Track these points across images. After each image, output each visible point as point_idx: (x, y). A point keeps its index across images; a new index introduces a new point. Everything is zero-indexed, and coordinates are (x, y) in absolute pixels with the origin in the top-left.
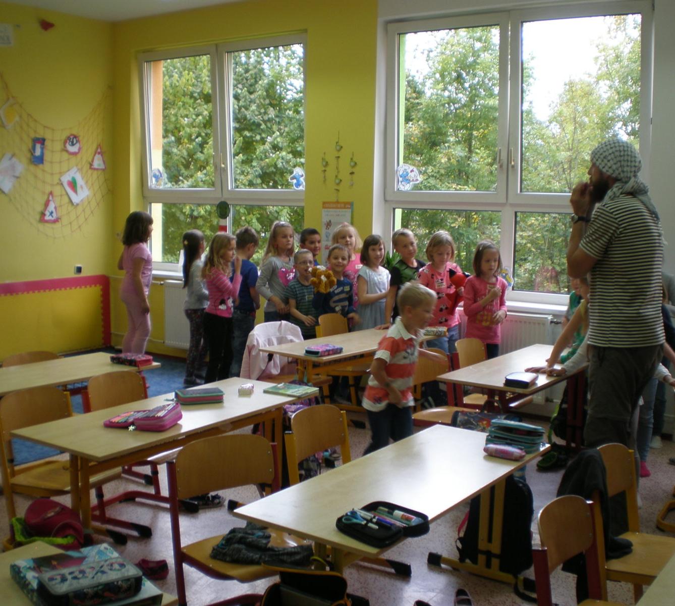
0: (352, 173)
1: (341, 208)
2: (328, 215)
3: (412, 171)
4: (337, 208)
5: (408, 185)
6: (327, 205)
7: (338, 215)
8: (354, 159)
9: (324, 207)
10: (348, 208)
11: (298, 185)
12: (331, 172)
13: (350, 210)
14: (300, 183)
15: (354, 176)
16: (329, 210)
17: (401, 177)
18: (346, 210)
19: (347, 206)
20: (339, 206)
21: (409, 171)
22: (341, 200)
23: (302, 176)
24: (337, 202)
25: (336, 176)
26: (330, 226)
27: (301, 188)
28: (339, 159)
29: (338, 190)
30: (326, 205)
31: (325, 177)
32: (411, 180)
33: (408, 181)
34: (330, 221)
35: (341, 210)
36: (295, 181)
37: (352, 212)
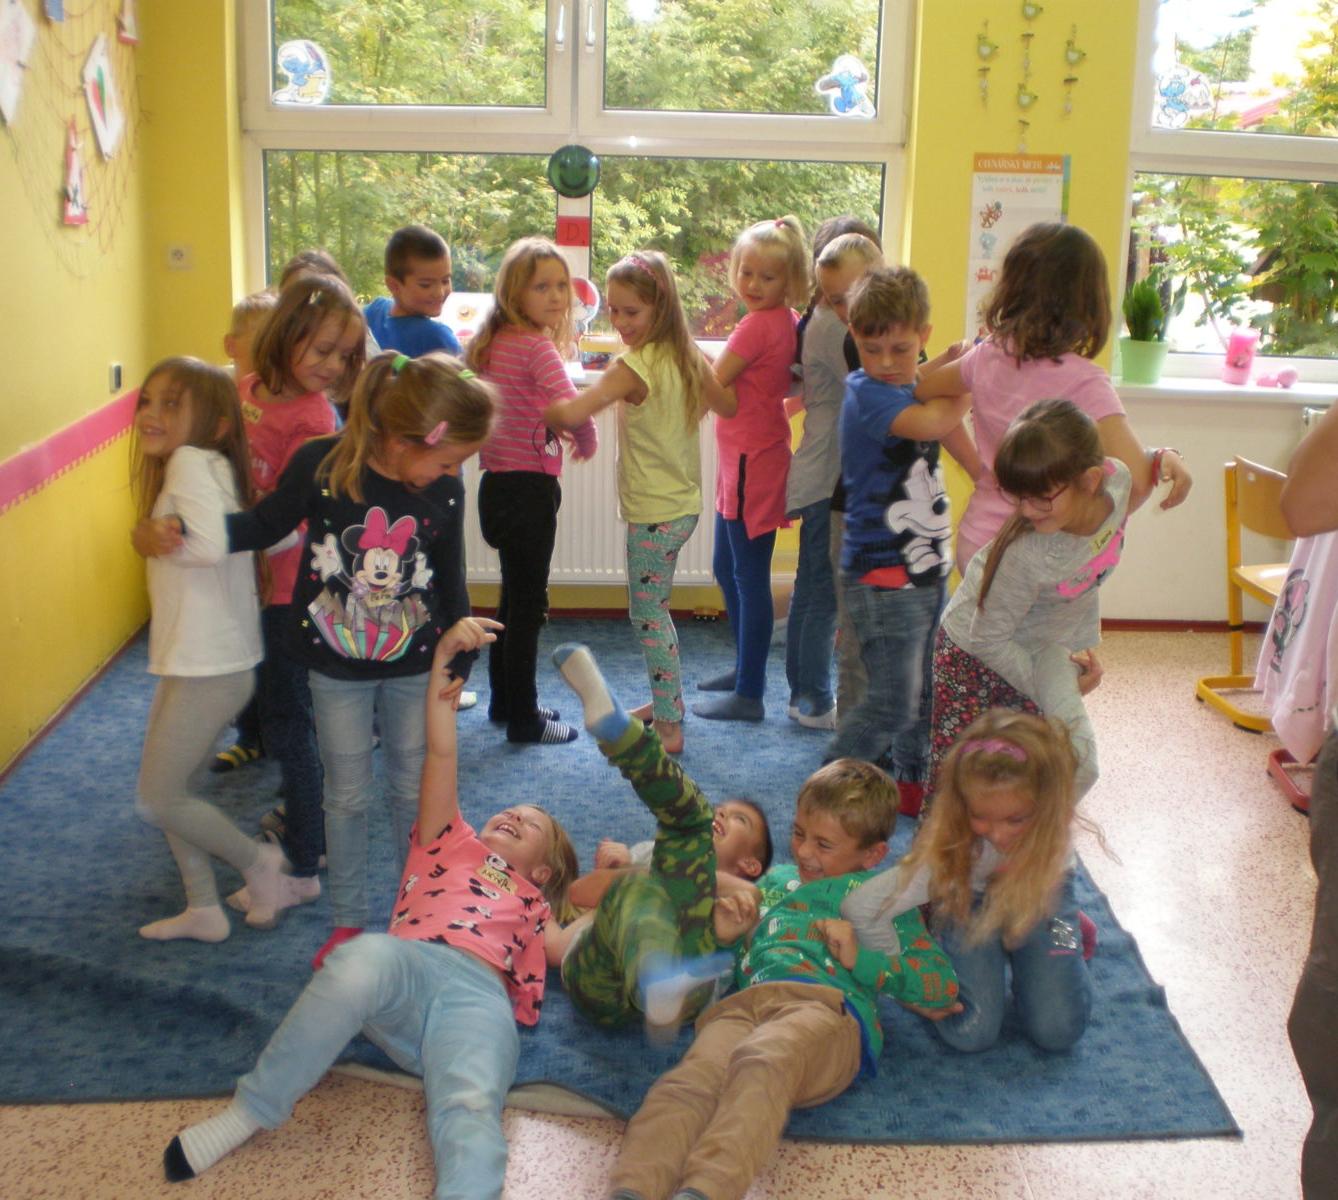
0: (1070, 81)
1: (1031, 171)
2: (990, 189)
3: (1195, 82)
4: (1021, 170)
5: (1182, 116)
6: (987, 164)
7: (1025, 190)
8: (1078, 45)
9: (977, 169)
10: (1054, 171)
11: (847, 102)
12: (1004, 75)
13: (1060, 177)
14: (854, 97)
15: (1075, 88)
16: (994, 175)
17: (1164, 94)
18: (1048, 176)
19: (1051, 166)
20: (1027, 165)
21: (1187, 81)
22: (1031, 150)
23: (862, 80)
24: (1023, 157)
25: (1022, 87)
26: (996, 218)
27: (853, 113)
28: (1033, 41)
29: (1024, 123)
30: (984, 162)
31: (984, 90)
32: (1192, 102)
33: (1183, 106)
34: (998, 206)
35: (1033, 176)
36: (835, 94)
37: (1066, 182)
